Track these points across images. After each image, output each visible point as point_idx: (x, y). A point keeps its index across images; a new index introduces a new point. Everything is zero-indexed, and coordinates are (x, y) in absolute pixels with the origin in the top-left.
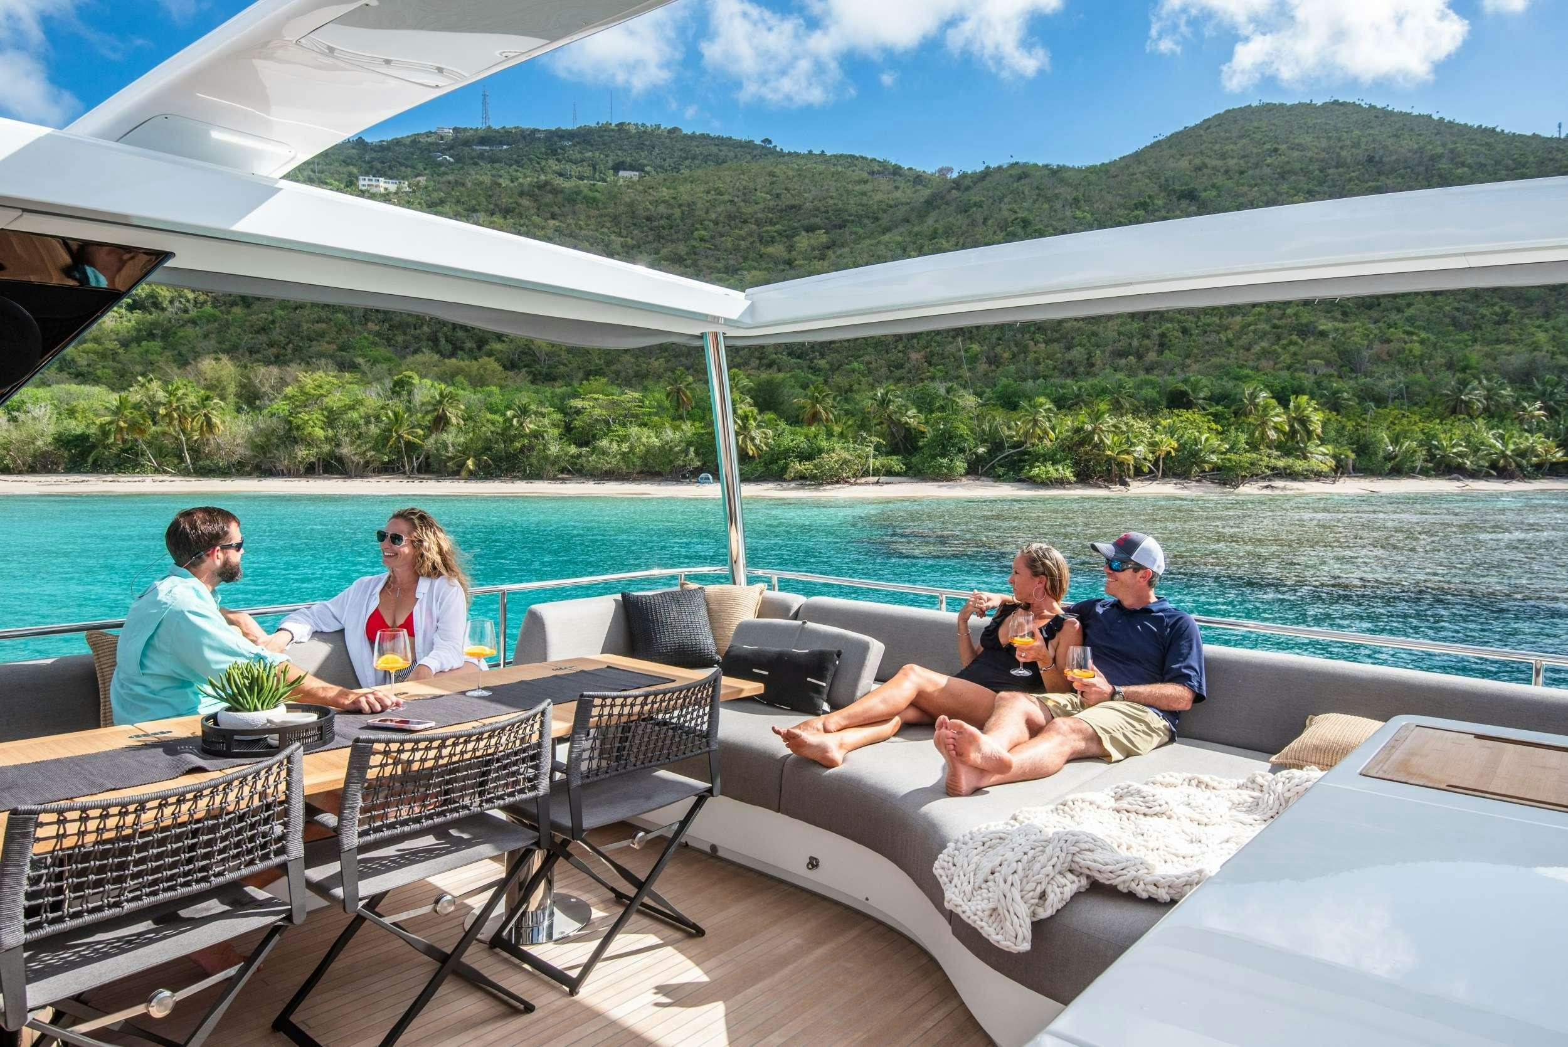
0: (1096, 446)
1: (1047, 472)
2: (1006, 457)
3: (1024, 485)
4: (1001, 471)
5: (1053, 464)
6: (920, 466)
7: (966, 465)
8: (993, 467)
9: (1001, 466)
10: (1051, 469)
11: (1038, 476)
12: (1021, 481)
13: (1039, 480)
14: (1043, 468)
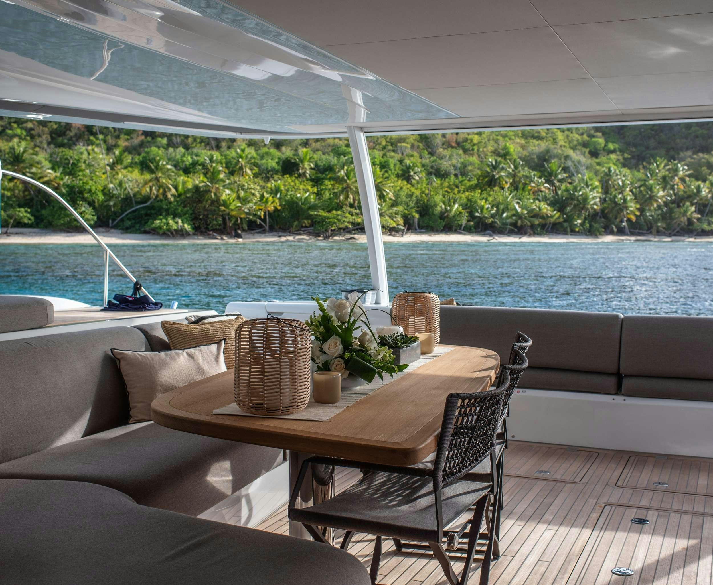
0: (213, 202)
1: (167, 224)
2: (135, 211)
3: (148, 236)
4: (128, 223)
5: (174, 218)
6: (50, 218)
7: (95, 218)
8: (122, 220)
9: (129, 219)
10: (171, 222)
11: (160, 228)
12: (146, 232)
13: (161, 232)
14: (164, 220)
